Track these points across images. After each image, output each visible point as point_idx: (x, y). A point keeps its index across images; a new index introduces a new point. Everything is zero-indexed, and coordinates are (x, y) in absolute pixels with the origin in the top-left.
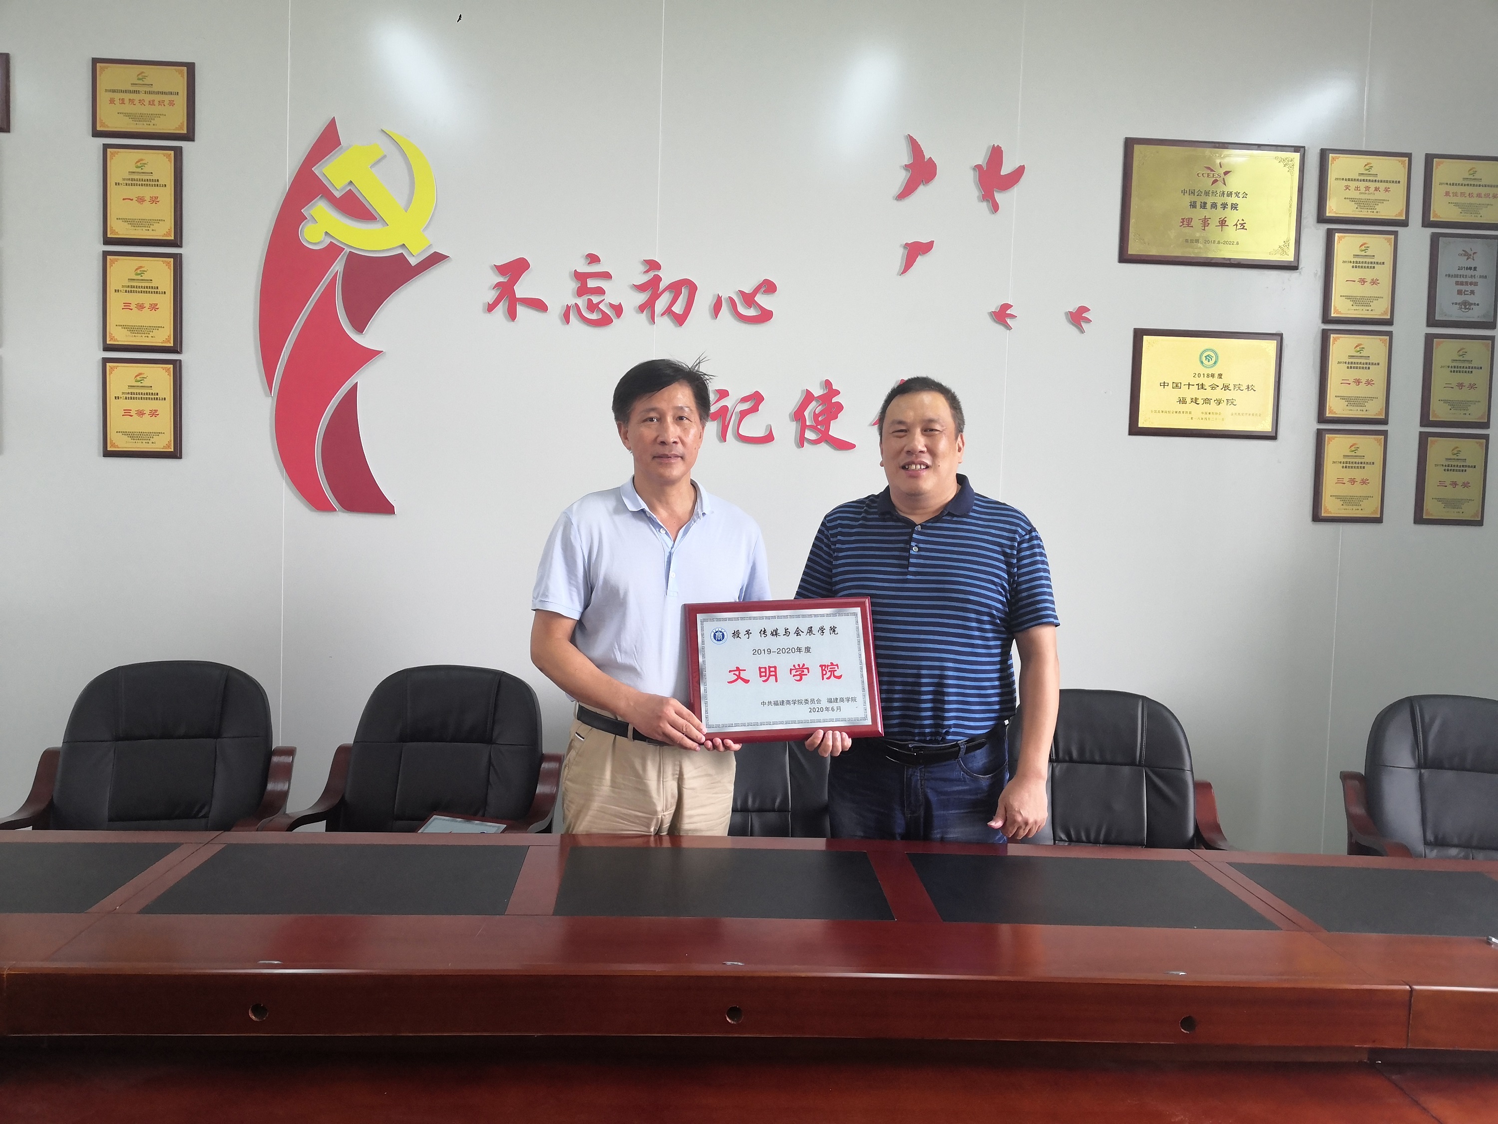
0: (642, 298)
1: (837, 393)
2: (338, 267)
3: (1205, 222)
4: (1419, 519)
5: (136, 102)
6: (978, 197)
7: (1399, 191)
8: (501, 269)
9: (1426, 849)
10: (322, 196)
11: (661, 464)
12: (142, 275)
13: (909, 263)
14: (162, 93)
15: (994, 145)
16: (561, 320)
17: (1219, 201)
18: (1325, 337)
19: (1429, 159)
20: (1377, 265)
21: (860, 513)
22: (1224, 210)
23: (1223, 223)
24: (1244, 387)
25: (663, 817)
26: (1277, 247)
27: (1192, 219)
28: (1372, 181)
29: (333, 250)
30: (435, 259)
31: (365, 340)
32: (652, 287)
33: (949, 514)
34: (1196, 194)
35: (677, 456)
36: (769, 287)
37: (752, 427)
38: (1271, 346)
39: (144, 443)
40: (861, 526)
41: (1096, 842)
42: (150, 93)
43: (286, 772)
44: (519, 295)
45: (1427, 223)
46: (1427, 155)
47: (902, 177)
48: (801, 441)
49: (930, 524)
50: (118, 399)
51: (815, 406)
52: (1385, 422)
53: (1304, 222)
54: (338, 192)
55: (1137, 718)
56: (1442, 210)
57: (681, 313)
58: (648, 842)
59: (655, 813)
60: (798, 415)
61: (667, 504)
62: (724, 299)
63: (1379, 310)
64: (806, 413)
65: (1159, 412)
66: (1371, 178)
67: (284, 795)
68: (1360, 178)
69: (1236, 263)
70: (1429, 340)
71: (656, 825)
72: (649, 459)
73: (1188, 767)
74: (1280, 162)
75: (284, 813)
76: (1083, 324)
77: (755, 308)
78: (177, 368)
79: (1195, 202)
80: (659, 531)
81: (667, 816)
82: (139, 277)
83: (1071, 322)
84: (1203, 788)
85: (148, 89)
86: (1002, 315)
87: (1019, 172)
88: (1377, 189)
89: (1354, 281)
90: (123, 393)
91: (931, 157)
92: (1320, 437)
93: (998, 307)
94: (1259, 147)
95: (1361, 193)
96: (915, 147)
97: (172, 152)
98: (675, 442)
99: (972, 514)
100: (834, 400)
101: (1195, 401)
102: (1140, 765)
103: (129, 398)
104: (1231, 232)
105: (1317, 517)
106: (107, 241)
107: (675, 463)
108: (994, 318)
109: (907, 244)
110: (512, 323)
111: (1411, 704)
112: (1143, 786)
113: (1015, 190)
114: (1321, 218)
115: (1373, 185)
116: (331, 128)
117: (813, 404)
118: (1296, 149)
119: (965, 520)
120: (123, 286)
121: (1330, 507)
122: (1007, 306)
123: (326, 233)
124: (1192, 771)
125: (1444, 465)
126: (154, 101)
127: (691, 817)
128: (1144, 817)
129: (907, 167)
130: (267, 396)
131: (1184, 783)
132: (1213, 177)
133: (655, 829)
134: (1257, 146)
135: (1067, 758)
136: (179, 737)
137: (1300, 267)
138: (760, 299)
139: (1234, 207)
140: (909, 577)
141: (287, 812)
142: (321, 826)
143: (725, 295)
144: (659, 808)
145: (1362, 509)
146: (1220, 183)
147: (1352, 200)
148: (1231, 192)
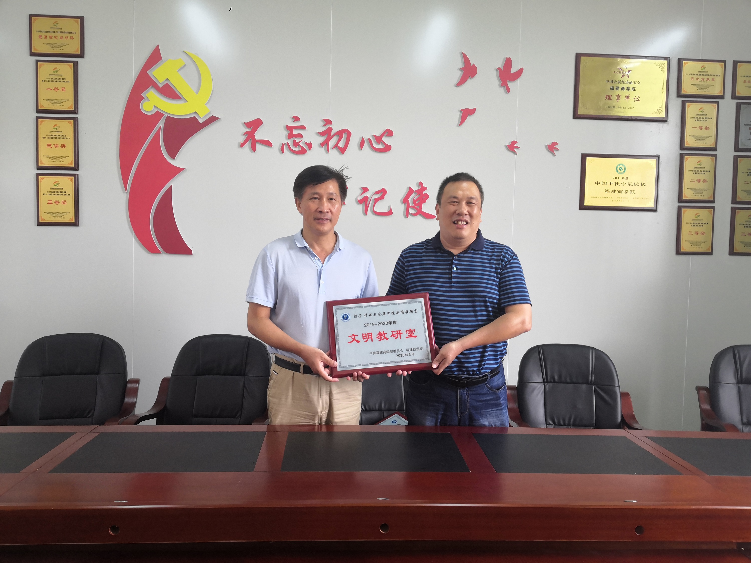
0: (322, 139)
1: (426, 189)
2: (161, 124)
3: (618, 98)
4: (732, 252)
5: (53, 37)
6: (499, 85)
7: (719, 80)
8: (247, 125)
9: (743, 427)
10: (152, 87)
11: (318, 223)
12: (57, 129)
13: (463, 120)
14: (67, 33)
15: (507, 57)
16: (280, 151)
17: (626, 86)
18: (682, 157)
19: (735, 63)
20: (708, 119)
21: (422, 249)
22: (628, 90)
23: (627, 97)
24: (640, 184)
25: (321, 415)
26: (656, 110)
27: (611, 96)
28: (705, 75)
29: (158, 115)
30: (213, 119)
31: (176, 163)
32: (327, 134)
33: (472, 249)
34: (613, 83)
35: (327, 220)
36: (389, 133)
37: (381, 207)
38: (653, 162)
39: (59, 218)
40: (424, 256)
41: (569, 425)
42: (61, 32)
43: (135, 392)
44: (257, 137)
45: (734, 97)
46: (734, 61)
47: (458, 74)
48: (407, 214)
49: (461, 255)
50: (45, 195)
51: (414, 196)
52: (713, 202)
53: (670, 97)
54: (161, 85)
55: (589, 360)
56: (742, 90)
57: (343, 147)
58: (314, 429)
59: (317, 413)
60: (405, 201)
61: (320, 245)
62: (366, 139)
63: (709, 143)
64: (409, 200)
65: (595, 197)
66: (705, 74)
67: (133, 405)
68: (699, 74)
69: (634, 118)
70: (736, 159)
71: (318, 420)
72: (312, 219)
73: (617, 385)
74: (657, 65)
75: (134, 414)
76: (555, 152)
77: (382, 144)
78: (76, 178)
79: (613, 87)
80: (315, 259)
81: (324, 414)
82: (55, 130)
83: (548, 150)
84: (625, 395)
85: (59, 31)
86: (512, 147)
87: (521, 71)
88: (708, 79)
89: (697, 128)
90: (48, 192)
91: (474, 64)
92: (679, 209)
93: (510, 143)
94: (646, 57)
95: (699, 82)
96: (465, 58)
97: (73, 64)
98: (328, 212)
99: (484, 249)
100: (424, 193)
101: (614, 191)
102: (591, 384)
103: (50, 194)
104: (631, 102)
105: (678, 252)
106: (38, 111)
107: (326, 223)
108: (508, 148)
109: (462, 110)
110: (254, 153)
111: (733, 350)
112: (593, 395)
113: (518, 81)
114: (679, 95)
115: (706, 77)
116: (157, 50)
117: (413, 195)
118: (666, 58)
119: (480, 252)
120: (47, 135)
121: (685, 246)
122: (514, 142)
123: (155, 106)
124: (619, 386)
125: (744, 224)
126: (62, 37)
127: (338, 414)
128: (594, 412)
129: (461, 69)
130: (124, 192)
131: (615, 393)
132: (622, 73)
133: (318, 422)
134: (645, 57)
135: (552, 381)
136: (77, 374)
137: (668, 120)
138: (385, 139)
139: (633, 89)
140: (453, 284)
141: (136, 413)
142: (153, 422)
143: (366, 138)
144: (319, 410)
145: (702, 248)
146: (626, 77)
147: (695, 85)
148: (632, 82)
